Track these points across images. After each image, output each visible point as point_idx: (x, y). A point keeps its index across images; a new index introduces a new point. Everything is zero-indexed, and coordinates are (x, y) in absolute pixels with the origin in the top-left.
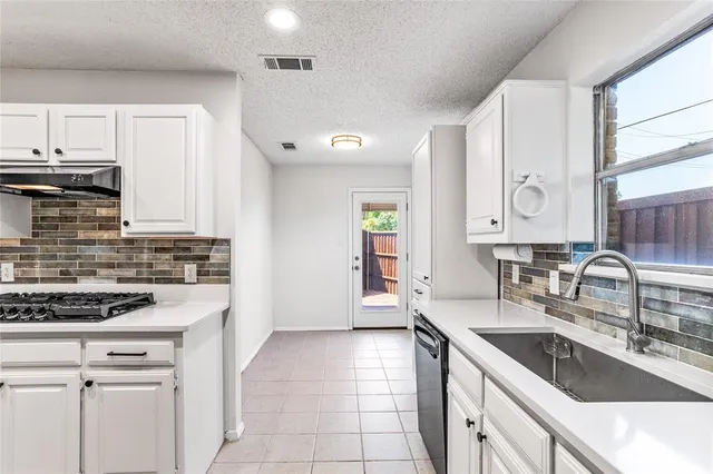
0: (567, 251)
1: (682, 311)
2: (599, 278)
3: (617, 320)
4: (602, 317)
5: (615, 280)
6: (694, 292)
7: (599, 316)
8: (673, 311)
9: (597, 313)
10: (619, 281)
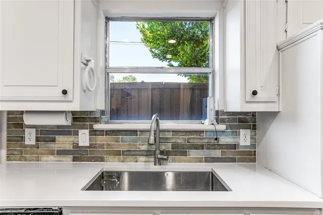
0: (98, 115)
1: (173, 141)
2: (125, 131)
3: (138, 152)
4: (128, 153)
5: (137, 131)
6: (178, 131)
7: (125, 153)
8: (168, 141)
9: (123, 151)
10: (139, 131)
